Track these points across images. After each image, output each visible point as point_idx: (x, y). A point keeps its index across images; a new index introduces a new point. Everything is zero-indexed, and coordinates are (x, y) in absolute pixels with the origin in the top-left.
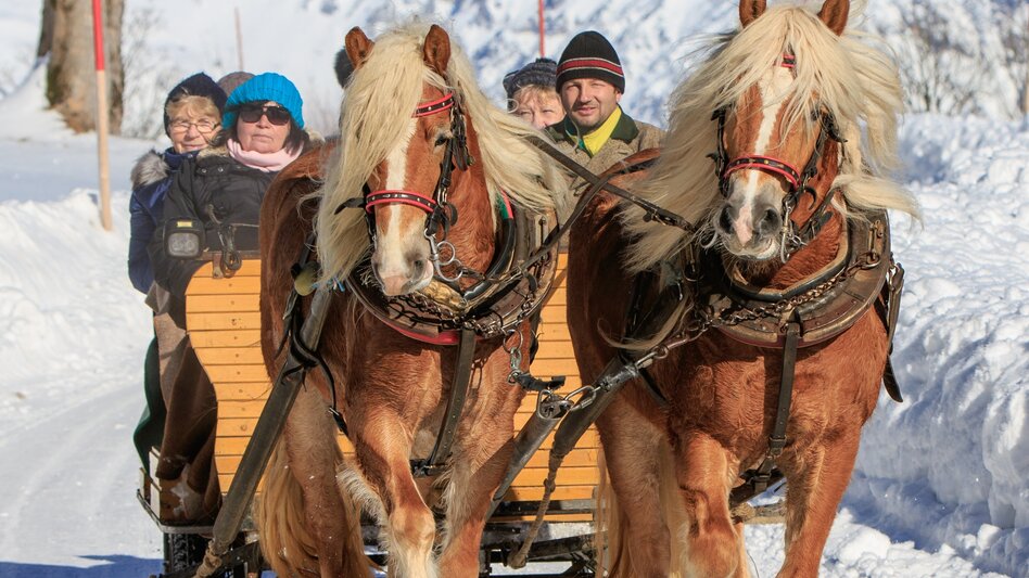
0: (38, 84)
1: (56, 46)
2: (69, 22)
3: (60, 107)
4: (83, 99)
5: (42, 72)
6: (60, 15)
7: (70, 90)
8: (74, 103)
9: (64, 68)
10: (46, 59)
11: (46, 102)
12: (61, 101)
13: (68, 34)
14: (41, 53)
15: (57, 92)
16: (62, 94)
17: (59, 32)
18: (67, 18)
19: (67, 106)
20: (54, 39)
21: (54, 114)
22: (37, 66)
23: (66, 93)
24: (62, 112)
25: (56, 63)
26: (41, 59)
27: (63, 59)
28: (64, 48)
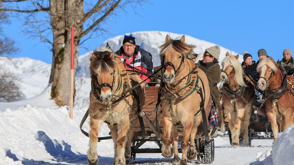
0: (49, 92)
1: (55, 80)
2: (59, 73)
3: (55, 99)
4: (62, 97)
5: (50, 88)
6: (57, 71)
7: (58, 94)
8: (59, 98)
9: (57, 87)
10: (52, 84)
11: (51, 97)
12: (55, 97)
13: (59, 77)
14: (50, 82)
15: (54, 94)
16: (56, 95)
17: (56, 76)
18: (59, 72)
19: (57, 99)
20: (55, 78)
21: (53, 101)
22: (49, 86)
23: (57, 95)
24: (55, 100)
25: (55, 85)
26: (50, 84)
27: (57, 85)
28: (57, 81)
